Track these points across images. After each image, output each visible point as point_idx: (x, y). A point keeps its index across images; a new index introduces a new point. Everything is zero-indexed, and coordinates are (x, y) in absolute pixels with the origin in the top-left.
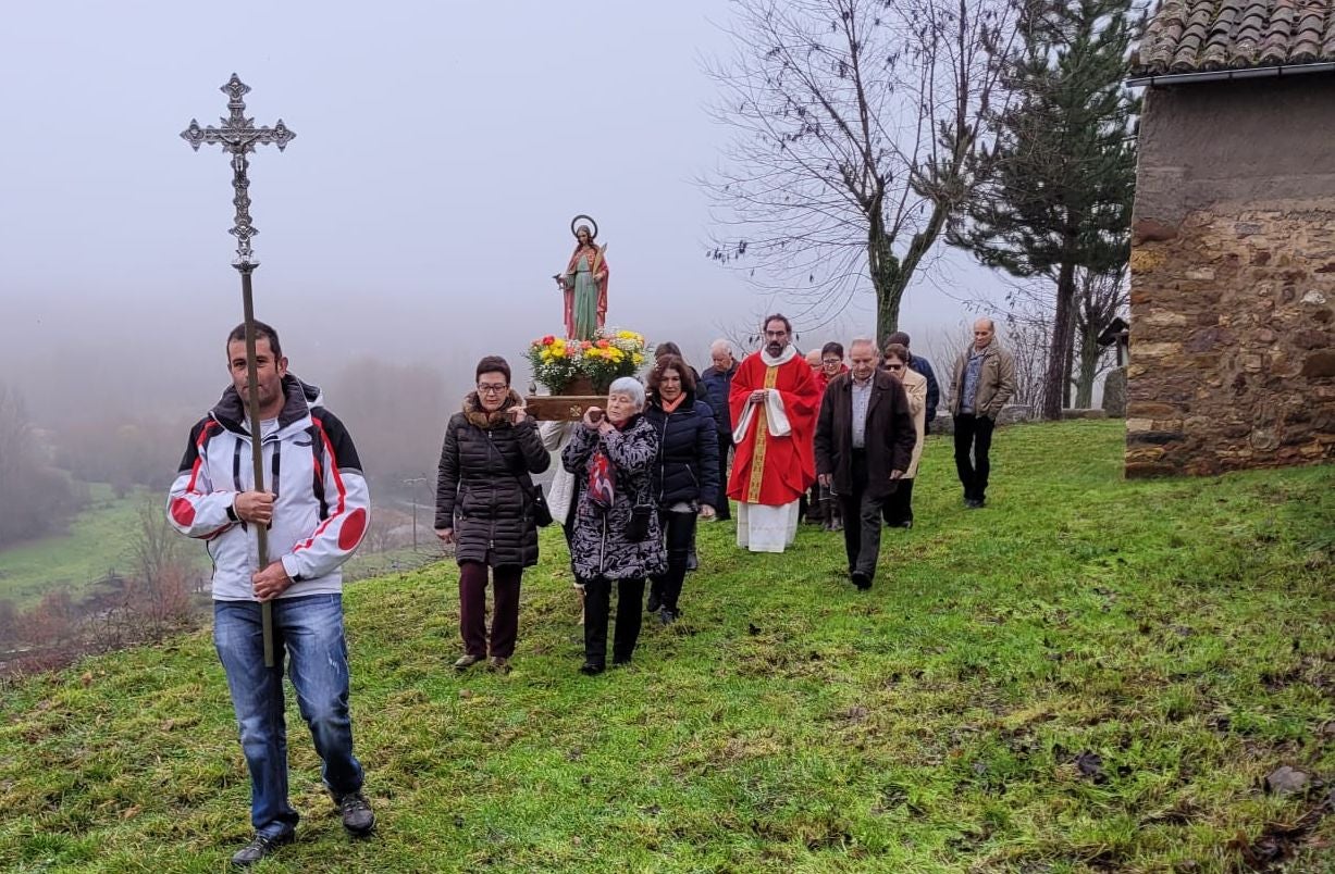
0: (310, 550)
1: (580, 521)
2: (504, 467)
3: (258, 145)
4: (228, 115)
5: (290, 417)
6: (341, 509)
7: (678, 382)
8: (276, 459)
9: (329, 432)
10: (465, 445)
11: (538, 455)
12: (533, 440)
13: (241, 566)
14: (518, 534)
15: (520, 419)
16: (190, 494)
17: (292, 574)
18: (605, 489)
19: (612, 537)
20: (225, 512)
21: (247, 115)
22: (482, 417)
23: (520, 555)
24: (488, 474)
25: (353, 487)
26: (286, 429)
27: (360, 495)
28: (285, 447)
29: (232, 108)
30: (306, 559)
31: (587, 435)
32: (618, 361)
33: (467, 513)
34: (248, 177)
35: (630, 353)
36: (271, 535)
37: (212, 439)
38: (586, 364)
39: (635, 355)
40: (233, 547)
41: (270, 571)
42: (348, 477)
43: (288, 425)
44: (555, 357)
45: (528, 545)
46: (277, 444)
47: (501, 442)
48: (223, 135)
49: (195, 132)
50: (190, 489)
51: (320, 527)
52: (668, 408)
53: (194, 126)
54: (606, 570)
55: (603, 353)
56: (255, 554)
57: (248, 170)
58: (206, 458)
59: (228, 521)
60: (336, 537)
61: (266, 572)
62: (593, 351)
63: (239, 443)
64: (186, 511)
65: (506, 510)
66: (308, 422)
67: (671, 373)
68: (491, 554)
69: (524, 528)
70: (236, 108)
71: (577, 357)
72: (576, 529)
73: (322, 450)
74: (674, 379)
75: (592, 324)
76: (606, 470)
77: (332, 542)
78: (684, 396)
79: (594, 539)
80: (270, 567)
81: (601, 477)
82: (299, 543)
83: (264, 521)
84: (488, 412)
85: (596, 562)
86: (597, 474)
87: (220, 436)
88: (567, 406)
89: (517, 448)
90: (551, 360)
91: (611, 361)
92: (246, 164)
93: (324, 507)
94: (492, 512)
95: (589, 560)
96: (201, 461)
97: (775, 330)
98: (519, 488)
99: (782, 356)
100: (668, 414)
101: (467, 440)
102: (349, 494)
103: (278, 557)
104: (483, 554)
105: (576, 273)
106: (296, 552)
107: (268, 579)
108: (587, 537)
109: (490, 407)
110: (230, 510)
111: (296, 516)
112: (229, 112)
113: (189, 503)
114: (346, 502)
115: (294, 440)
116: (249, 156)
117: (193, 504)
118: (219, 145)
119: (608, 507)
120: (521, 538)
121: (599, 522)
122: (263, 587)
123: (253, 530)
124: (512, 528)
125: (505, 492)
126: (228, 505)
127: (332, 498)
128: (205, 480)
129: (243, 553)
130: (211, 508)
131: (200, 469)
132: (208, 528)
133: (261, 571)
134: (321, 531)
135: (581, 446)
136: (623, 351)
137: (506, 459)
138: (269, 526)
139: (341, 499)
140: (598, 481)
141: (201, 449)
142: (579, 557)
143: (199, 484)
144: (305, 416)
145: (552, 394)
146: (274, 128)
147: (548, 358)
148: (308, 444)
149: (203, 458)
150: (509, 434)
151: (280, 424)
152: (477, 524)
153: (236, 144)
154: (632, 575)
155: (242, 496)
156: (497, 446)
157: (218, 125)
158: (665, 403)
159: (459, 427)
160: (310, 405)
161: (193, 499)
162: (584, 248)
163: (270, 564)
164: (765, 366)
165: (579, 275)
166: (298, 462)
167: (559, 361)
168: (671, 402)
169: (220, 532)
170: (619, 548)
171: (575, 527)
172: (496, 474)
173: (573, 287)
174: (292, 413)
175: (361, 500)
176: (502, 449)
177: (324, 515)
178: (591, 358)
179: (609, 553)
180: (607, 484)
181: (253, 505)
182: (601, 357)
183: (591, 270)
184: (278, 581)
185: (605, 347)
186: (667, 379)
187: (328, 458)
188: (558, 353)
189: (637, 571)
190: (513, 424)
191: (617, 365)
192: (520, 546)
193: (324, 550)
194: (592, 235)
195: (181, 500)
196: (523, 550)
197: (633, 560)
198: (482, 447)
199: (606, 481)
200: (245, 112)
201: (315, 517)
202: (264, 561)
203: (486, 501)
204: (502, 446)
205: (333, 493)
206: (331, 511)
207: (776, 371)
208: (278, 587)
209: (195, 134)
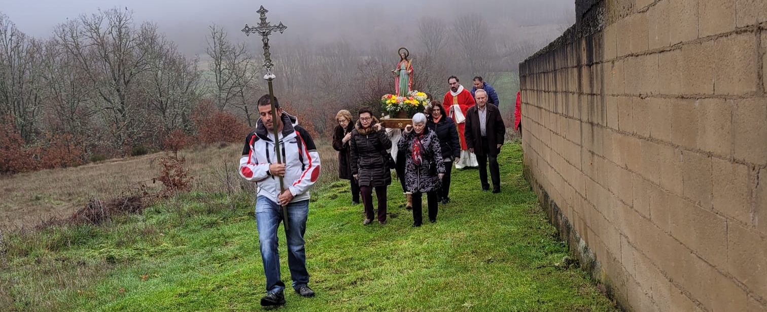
0: (300, 184)
1: (408, 170)
2: (374, 149)
3: (272, 32)
4: (260, 22)
5: (287, 132)
6: (310, 166)
7: (439, 111)
8: (283, 150)
9: (302, 136)
10: (358, 142)
11: (387, 142)
12: (385, 137)
13: (273, 191)
14: (382, 174)
15: (379, 129)
16: (249, 165)
17: (294, 194)
18: (419, 159)
19: (422, 176)
20: (266, 173)
21: (267, 21)
22: (363, 131)
23: (383, 181)
24: (368, 152)
25: (314, 157)
26: (286, 138)
27: (317, 160)
28: (286, 145)
29: (261, 19)
30: (299, 188)
31: (406, 136)
32: (417, 105)
33: (362, 167)
34: (269, 45)
35: (422, 102)
36: (284, 180)
37: (256, 143)
38: (405, 106)
39: (424, 102)
40: (269, 185)
41: (286, 194)
42: (312, 154)
43: (286, 136)
44: (392, 103)
45: (386, 178)
46: (283, 144)
47: (372, 140)
48: (258, 29)
49: (247, 29)
50: (249, 163)
51: (303, 174)
52: (436, 121)
53: (247, 27)
54: (421, 189)
55: (411, 102)
56: (279, 187)
57: (269, 42)
58: (254, 150)
59: (267, 176)
60: (310, 178)
61: (284, 195)
62: (408, 101)
63: (267, 144)
64: (248, 172)
65: (377, 165)
66: (294, 134)
67: (436, 108)
68: (372, 182)
69: (384, 171)
70: (263, 19)
71: (401, 103)
72: (407, 173)
73: (301, 144)
74: (438, 110)
75: (406, 91)
76: (419, 151)
77: (308, 180)
78: (441, 116)
79: (415, 177)
80: (285, 192)
81: (417, 155)
82: (295, 182)
83: (282, 175)
84: (365, 129)
85: (416, 186)
86: (415, 153)
87: (258, 141)
88: (397, 122)
89: (379, 141)
90: (391, 104)
91: (414, 105)
92: (268, 40)
93: (304, 165)
94: (371, 167)
95: (414, 185)
96: (251, 151)
97: (452, 83)
98: (381, 156)
99: (458, 91)
100: (435, 123)
101: (358, 140)
102: (313, 160)
103: (287, 188)
104: (369, 183)
105: (400, 70)
106: (295, 186)
107: (285, 197)
108: (412, 176)
109: (365, 126)
110: (268, 172)
111: (293, 171)
112: (260, 20)
113: (249, 169)
114: (312, 164)
115: (290, 141)
116: (269, 37)
117: (251, 170)
118: (257, 33)
119: (420, 166)
120: (383, 175)
121: (416, 171)
122: (284, 200)
123: (277, 179)
124: (380, 172)
125: (376, 158)
126: (267, 170)
127: (307, 162)
128: (254, 159)
129: (273, 187)
130: (260, 171)
131: (252, 154)
132: (259, 179)
133: (282, 194)
134: (303, 176)
135: (404, 140)
136: (419, 101)
137: (375, 146)
138: (284, 177)
139: (310, 162)
140: (416, 156)
141: (251, 147)
142: (409, 184)
143: (252, 160)
144: (293, 132)
145: (390, 118)
146: (278, 25)
147: (389, 103)
148: (295, 142)
149: (252, 150)
150: (375, 135)
151: (283, 135)
152: (366, 172)
153: (264, 33)
154: (431, 190)
155: (271, 166)
156: (371, 141)
157: (257, 26)
158: (434, 120)
159: (355, 135)
160: (294, 125)
161: (251, 167)
162: (403, 60)
163: (285, 190)
164: (453, 96)
165: (401, 71)
166: (292, 150)
167: (394, 105)
168: (437, 119)
169: (264, 179)
170: (425, 180)
171: (406, 172)
172: (371, 152)
173: (399, 75)
174: (287, 131)
175: (318, 162)
176: (373, 142)
177: (303, 169)
178: (407, 104)
179: (421, 182)
180: (420, 157)
181: (278, 170)
182: (410, 104)
183: (406, 69)
184: (289, 198)
185: (412, 100)
186: (435, 110)
187: (304, 147)
188: (393, 102)
189: (432, 189)
190: (377, 131)
191: (417, 107)
192: (383, 178)
193: (306, 184)
194: (407, 55)
195: (246, 167)
196: (384, 180)
197: (431, 184)
198: (364, 142)
199: (419, 156)
200: (266, 20)
201: (300, 170)
202: (283, 190)
203: (369, 162)
204: (373, 141)
205: (306, 160)
206: (306, 167)
207: (457, 97)
208: (289, 200)
209: (247, 30)
